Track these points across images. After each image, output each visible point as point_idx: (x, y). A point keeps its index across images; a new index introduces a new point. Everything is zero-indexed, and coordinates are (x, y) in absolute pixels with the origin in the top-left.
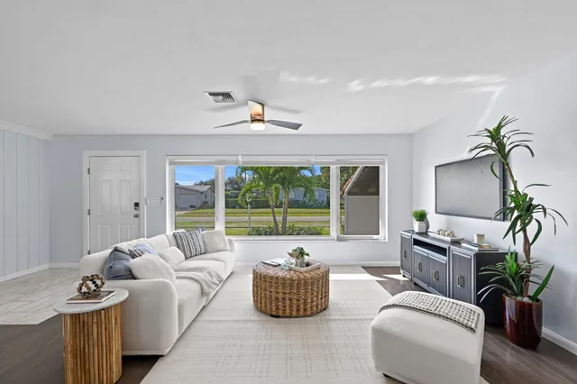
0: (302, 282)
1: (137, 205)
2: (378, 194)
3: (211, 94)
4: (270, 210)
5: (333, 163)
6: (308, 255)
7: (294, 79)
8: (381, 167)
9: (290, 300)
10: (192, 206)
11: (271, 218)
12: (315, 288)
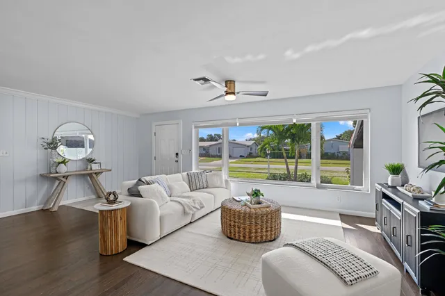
1: (177, 154)
2: (362, 148)
3: (195, 80)
4: (283, 160)
5: (313, 121)
6: (262, 195)
7: (237, 60)
8: (364, 120)
10: (241, 156)
11: (285, 166)
12: (259, 222)
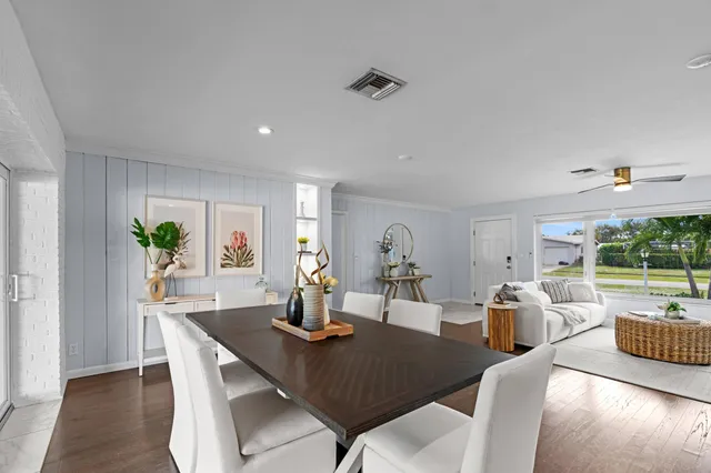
0: (667, 330)
1: (509, 258)
3: (573, 172)
4: (684, 273)
6: (684, 310)
9: (651, 343)
10: (561, 263)
12: (685, 338)
